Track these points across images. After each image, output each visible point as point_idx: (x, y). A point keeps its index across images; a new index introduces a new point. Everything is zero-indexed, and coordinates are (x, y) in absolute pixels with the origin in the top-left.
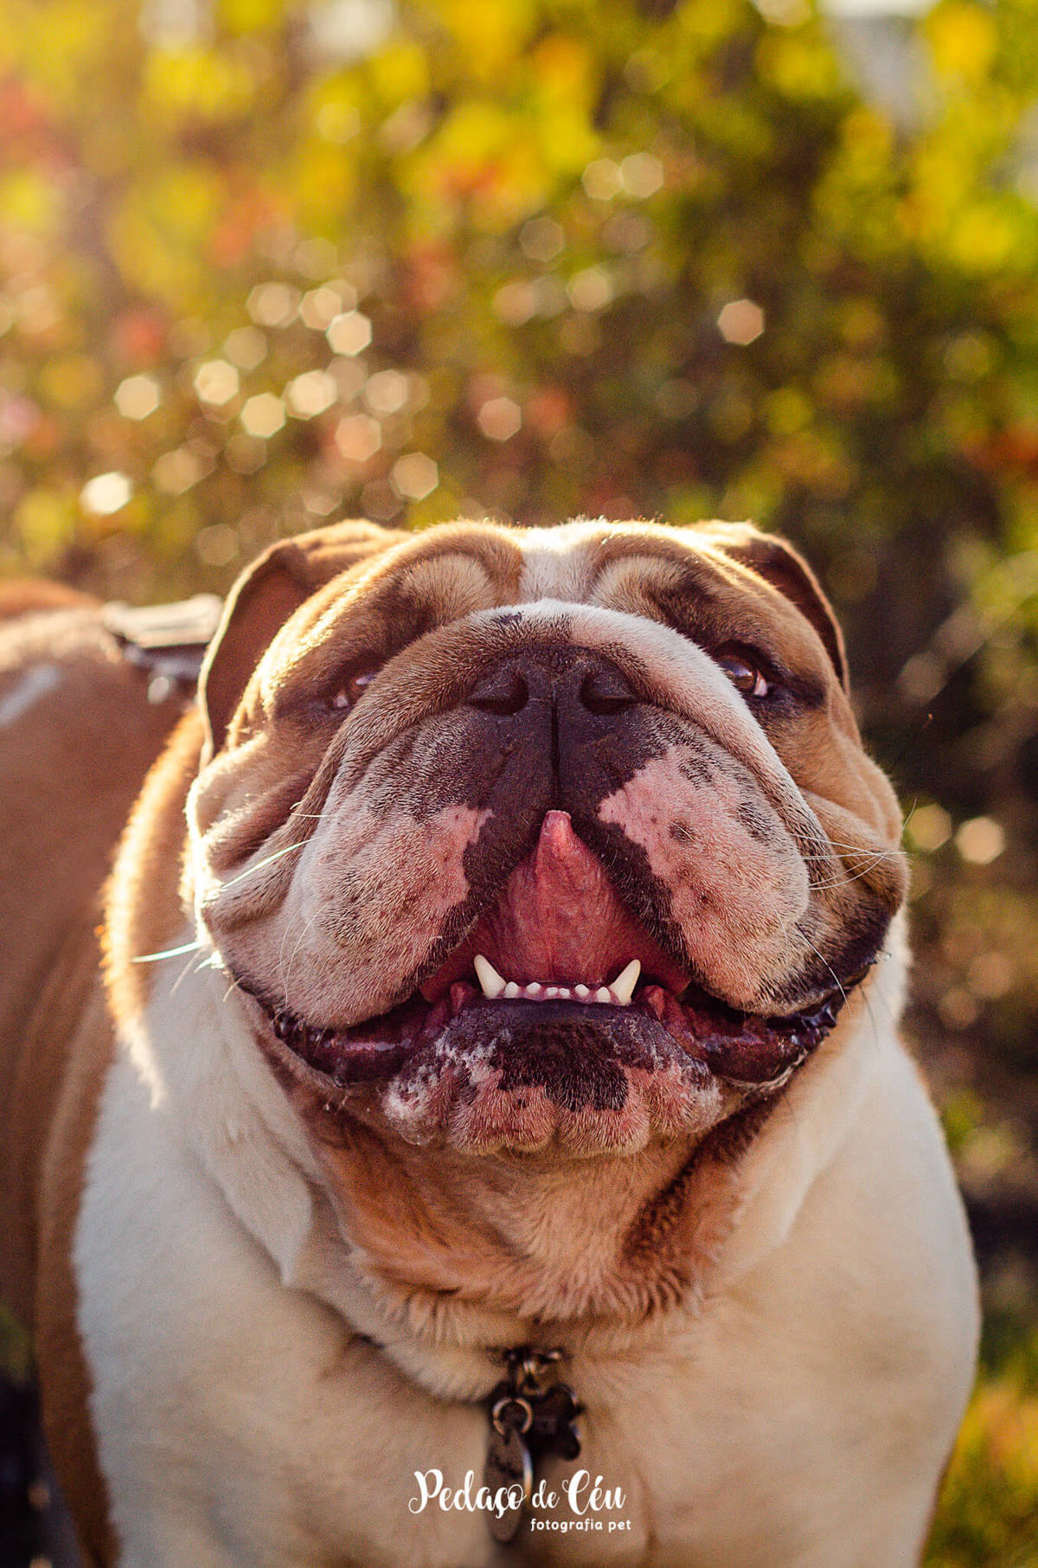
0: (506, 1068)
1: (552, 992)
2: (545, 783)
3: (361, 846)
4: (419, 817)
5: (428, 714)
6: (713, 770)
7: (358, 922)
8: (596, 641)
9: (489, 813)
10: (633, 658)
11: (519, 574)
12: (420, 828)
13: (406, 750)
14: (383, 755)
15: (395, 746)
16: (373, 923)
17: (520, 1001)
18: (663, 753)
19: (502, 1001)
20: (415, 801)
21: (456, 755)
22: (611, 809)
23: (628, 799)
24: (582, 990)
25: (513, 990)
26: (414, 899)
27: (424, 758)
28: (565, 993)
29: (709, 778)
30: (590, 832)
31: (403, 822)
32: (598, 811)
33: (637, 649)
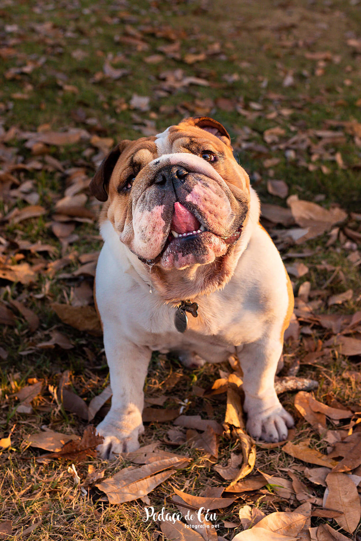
0: (182, 252)
1: (188, 234)
2: (175, 197)
3: (140, 219)
4: (149, 211)
5: (147, 188)
6: (209, 184)
7: (145, 236)
8: (176, 162)
9: (164, 206)
10: (185, 164)
11: (156, 150)
12: (150, 213)
13: (144, 197)
14: (140, 199)
15: (142, 196)
16: (149, 235)
17: (183, 237)
18: (197, 183)
19: (179, 238)
20: (148, 208)
21: (154, 196)
22: (189, 198)
23: (192, 195)
24: (194, 232)
25: (180, 235)
26: (154, 228)
27: (148, 198)
28: (191, 234)
29: (208, 186)
30: (185, 204)
31: (147, 213)
32: (186, 200)
33: (184, 161)
